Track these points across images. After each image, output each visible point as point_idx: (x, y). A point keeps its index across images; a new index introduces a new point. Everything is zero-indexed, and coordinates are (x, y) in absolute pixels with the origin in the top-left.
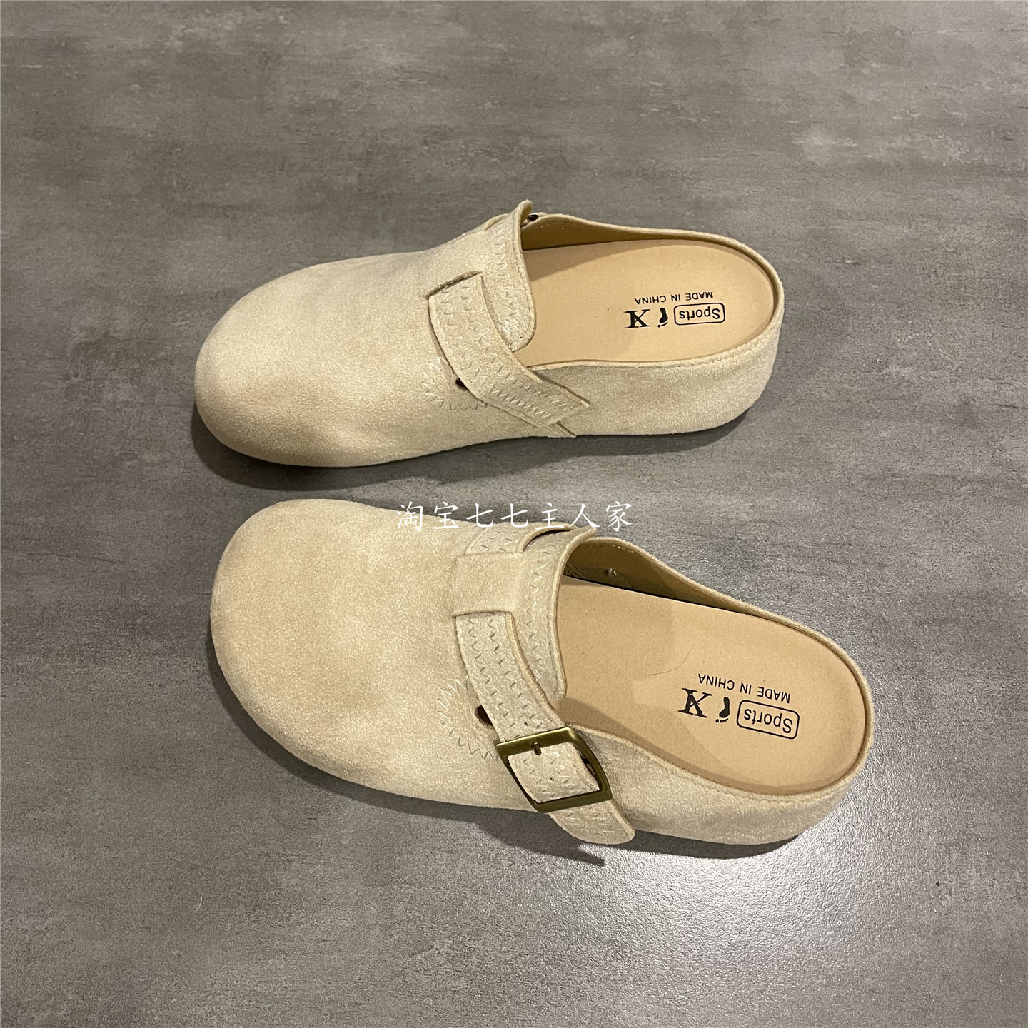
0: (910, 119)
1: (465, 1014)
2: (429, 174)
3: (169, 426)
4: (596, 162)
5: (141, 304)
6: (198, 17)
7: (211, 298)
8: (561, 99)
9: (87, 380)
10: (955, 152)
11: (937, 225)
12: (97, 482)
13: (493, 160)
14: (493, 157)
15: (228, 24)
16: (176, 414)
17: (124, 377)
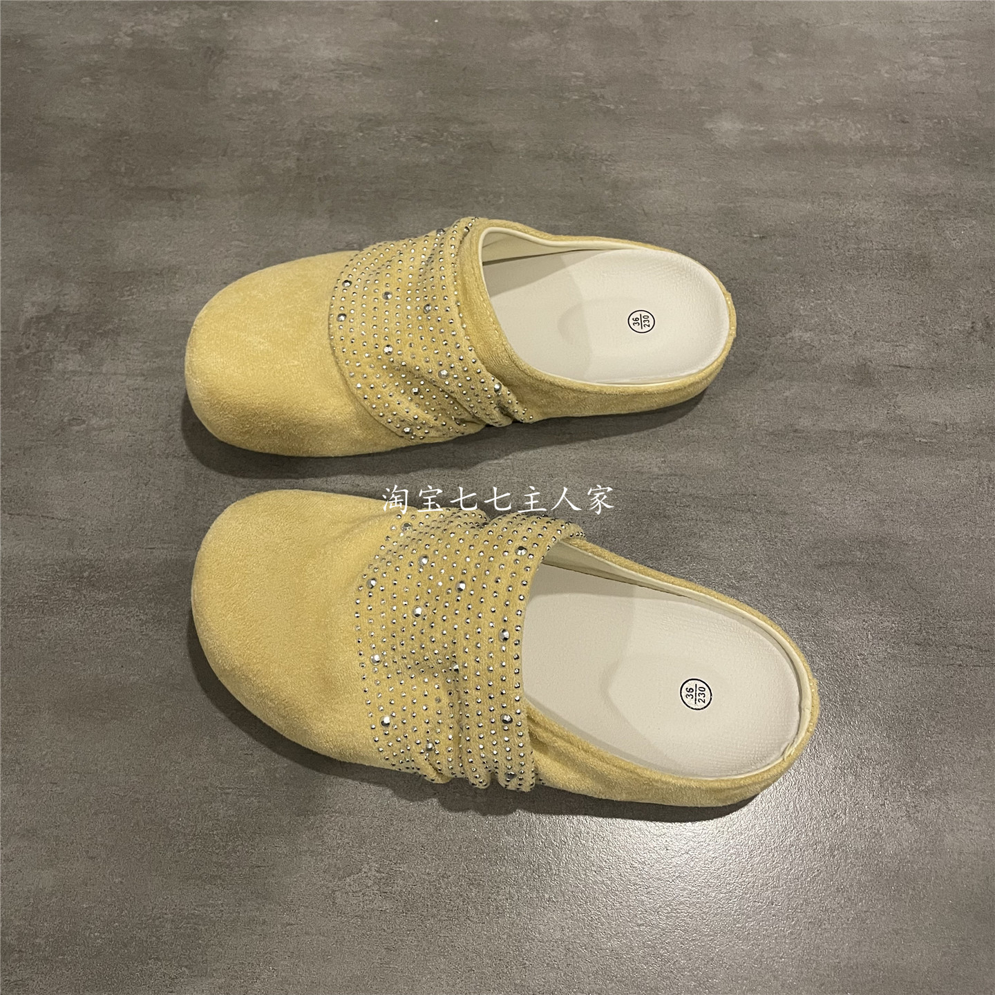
0: (814, 104)
1: (390, 931)
2: (363, 158)
3: (115, 393)
4: (521, 146)
5: (90, 281)
6: (146, 15)
7: (157, 274)
8: (488, 88)
9: (38, 351)
10: (855, 133)
11: (838, 201)
12: (47, 446)
13: (424, 145)
14: (423, 142)
15: (174, 21)
16: (122, 382)
17: (74, 348)
